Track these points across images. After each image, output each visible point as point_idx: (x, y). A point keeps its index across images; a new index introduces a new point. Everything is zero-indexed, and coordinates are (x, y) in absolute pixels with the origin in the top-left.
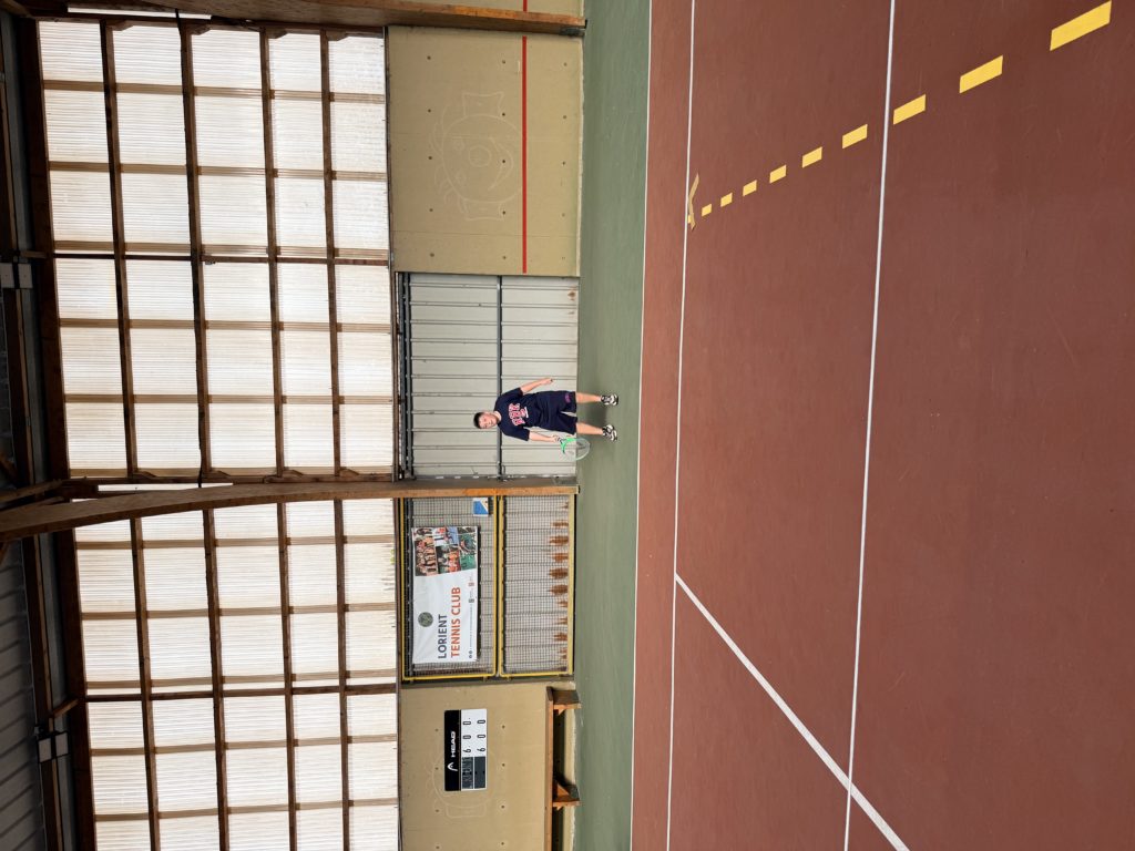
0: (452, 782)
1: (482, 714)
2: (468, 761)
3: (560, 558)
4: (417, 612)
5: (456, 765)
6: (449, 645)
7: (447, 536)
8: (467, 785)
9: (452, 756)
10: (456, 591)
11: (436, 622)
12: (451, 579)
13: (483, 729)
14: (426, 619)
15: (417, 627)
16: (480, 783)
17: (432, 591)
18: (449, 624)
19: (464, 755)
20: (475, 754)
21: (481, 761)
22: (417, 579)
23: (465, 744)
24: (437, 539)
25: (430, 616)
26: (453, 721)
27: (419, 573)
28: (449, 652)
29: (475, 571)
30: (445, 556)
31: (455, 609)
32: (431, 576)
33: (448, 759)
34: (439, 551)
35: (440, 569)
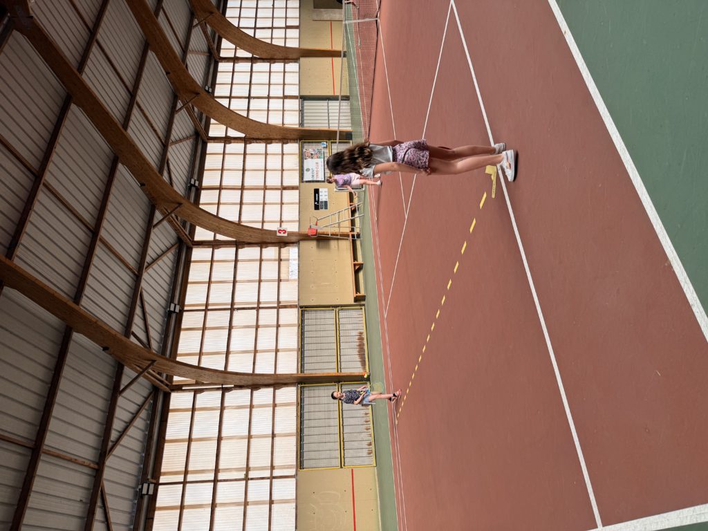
0: (317, 207)
1: (326, 190)
2: (322, 202)
4: (305, 168)
5: (318, 203)
6: (315, 176)
7: (314, 151)
8: (322, 208)
9: (316, 200)
10: (317, 163)
11: (311, 171)
12: (315, 160)
13: (327, 194)
14: (308, 170)
15: (305, 172)
16: (326, 208)
17: (308, 163)
18: (315, 171)
19: (321, 199)
20: (324, 200)
21: (326, 202)
22: (305, 161)
23: (320, 197)
24: (311, 151)
26: (317, 191)
27: (306, 159)
28: (315, 178)
30: (314, 155)
31: (317, 168)
32: (309, 160)
33: (315, 201)
34: (312, 154)
35: (312, 158)
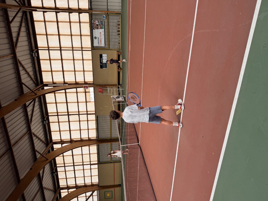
0: (101, 67)
1: (106, 55)
2: (104, 63)
3: (119, 28)
4: (94, 37)
5: (102, 64)
6: (100, 43)
7: (98, 22)
8: (104, 68)
10: (100, 33)
11: (97, 39)
12: (100, 30)
13: (106, 58)
15: (94, 39)
16: (106, 67)
18: (99, 39)
19: (103, 62)
22: (94, 30)
23: (103, 60)
25: (96, 37)
26: (101, 56)
27: (94, 29)
28: (100, 44)
29: (104, 29)
30: (98, 26)
31: (101, 36)
32: (96, 30)
33: (101, 63)
34: (97, 25)
35: (98, 28)
